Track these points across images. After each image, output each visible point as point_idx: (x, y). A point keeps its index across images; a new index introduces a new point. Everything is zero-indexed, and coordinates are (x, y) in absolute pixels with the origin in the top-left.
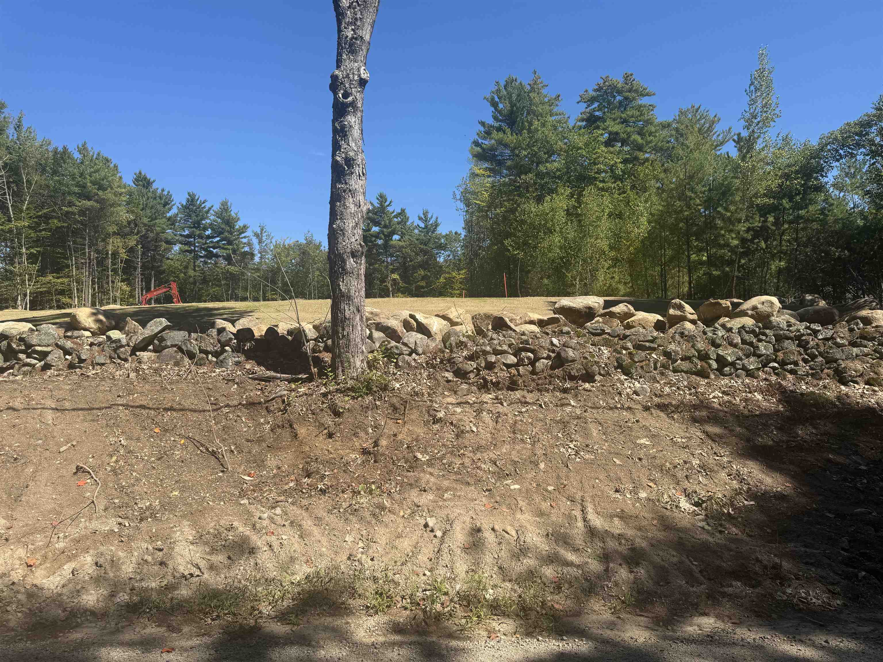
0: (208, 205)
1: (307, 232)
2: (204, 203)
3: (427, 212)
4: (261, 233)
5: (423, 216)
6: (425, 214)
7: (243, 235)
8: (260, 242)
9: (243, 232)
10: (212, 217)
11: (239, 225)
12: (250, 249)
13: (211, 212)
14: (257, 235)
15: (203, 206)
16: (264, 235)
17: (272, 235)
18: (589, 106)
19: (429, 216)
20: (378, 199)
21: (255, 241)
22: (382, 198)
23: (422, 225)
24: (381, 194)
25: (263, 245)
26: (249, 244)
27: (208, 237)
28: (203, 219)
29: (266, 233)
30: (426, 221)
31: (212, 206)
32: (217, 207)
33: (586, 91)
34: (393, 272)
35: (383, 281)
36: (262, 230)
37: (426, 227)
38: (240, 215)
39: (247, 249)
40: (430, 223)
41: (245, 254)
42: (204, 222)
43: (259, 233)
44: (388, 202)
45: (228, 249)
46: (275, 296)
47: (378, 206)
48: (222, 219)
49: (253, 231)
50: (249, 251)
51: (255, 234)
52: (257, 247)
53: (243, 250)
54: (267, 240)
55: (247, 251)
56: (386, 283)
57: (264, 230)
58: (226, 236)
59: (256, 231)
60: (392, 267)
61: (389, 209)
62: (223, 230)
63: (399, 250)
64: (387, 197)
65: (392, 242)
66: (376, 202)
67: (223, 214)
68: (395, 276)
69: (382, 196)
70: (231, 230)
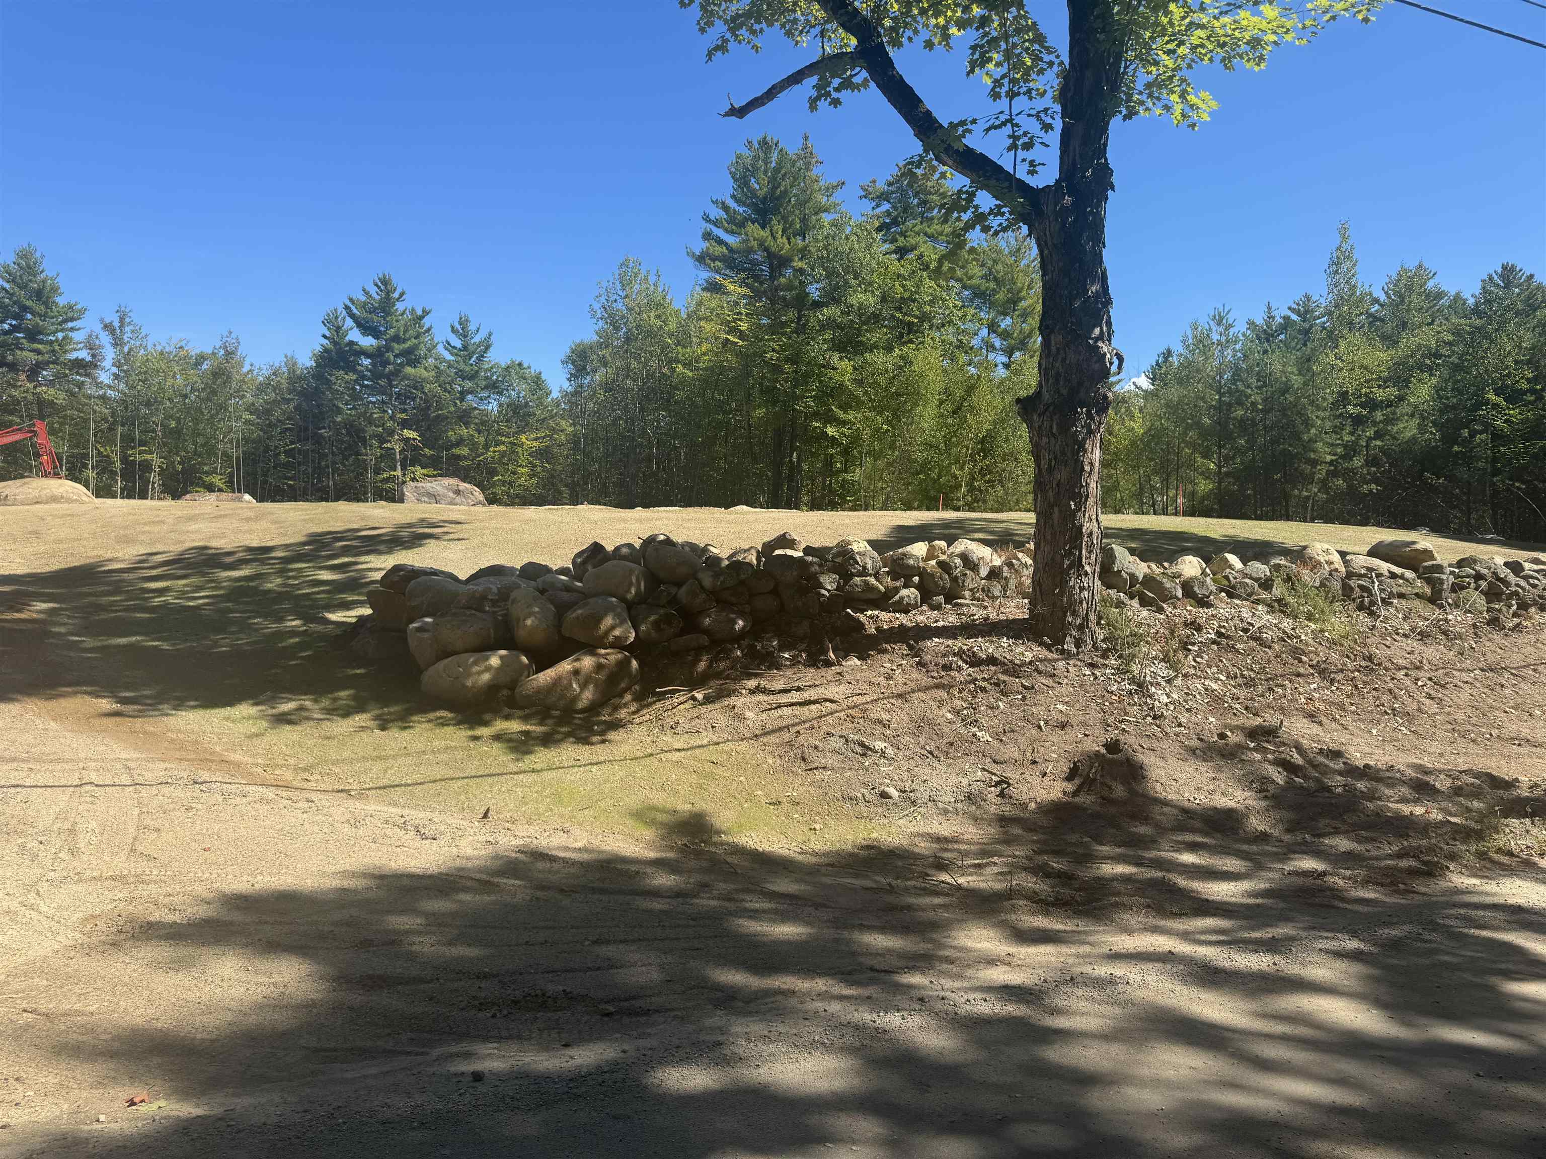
1: (225, 334)
3: (467, 321)
4: (122, 326)
5: (457, 326)
6: (464, 322)
7: (70, 325)
8: (117, 343)
9: (72, 319)
11: (61, 301)
12: (94, 356)
14: (108, 327)
16: (127, 329)
17: (145, 332)
18: (878, 206)
19: (472, 327)
20: (376, 285)
21: (105, 339)
22: (385, 283)
23: (458, 343)
24: (384, 275)
25: (125, 350)
26: (91, 346)
29: (131, 327)
30: (466, 336)
32: (7, 260)
33: (874, 182)
34: (405, 424)
35: (382, 440)
36: (122, 320)
37: (465, 348)
38: (62, 283)
39: (83, 355)
40: (472, 341)
41: (79, 365)
43: (116, 324)
44: (396, 295)
45: (38, 352)
46: (149, 457)
47: (378, 298)
48: (23, 286)
49: (102, 320)
50: (88, 358)
51: (106, 326)
52: (109, 355)
53: (73, 356)
54: (132, 342)
55: (83, 359)
56: (389, 445)
57: (127, 320)
58: (37, 324)
59: (107, 321)
60: (403, 416)
61: (400, 306)
62: (25, 309)
63: (417, 384)
64: (394, 282)
65: (409, 370)
66: (373, 291)
67: (25, 278)
68: (411, 434)
69: (385, 282)
70: (46, 313)
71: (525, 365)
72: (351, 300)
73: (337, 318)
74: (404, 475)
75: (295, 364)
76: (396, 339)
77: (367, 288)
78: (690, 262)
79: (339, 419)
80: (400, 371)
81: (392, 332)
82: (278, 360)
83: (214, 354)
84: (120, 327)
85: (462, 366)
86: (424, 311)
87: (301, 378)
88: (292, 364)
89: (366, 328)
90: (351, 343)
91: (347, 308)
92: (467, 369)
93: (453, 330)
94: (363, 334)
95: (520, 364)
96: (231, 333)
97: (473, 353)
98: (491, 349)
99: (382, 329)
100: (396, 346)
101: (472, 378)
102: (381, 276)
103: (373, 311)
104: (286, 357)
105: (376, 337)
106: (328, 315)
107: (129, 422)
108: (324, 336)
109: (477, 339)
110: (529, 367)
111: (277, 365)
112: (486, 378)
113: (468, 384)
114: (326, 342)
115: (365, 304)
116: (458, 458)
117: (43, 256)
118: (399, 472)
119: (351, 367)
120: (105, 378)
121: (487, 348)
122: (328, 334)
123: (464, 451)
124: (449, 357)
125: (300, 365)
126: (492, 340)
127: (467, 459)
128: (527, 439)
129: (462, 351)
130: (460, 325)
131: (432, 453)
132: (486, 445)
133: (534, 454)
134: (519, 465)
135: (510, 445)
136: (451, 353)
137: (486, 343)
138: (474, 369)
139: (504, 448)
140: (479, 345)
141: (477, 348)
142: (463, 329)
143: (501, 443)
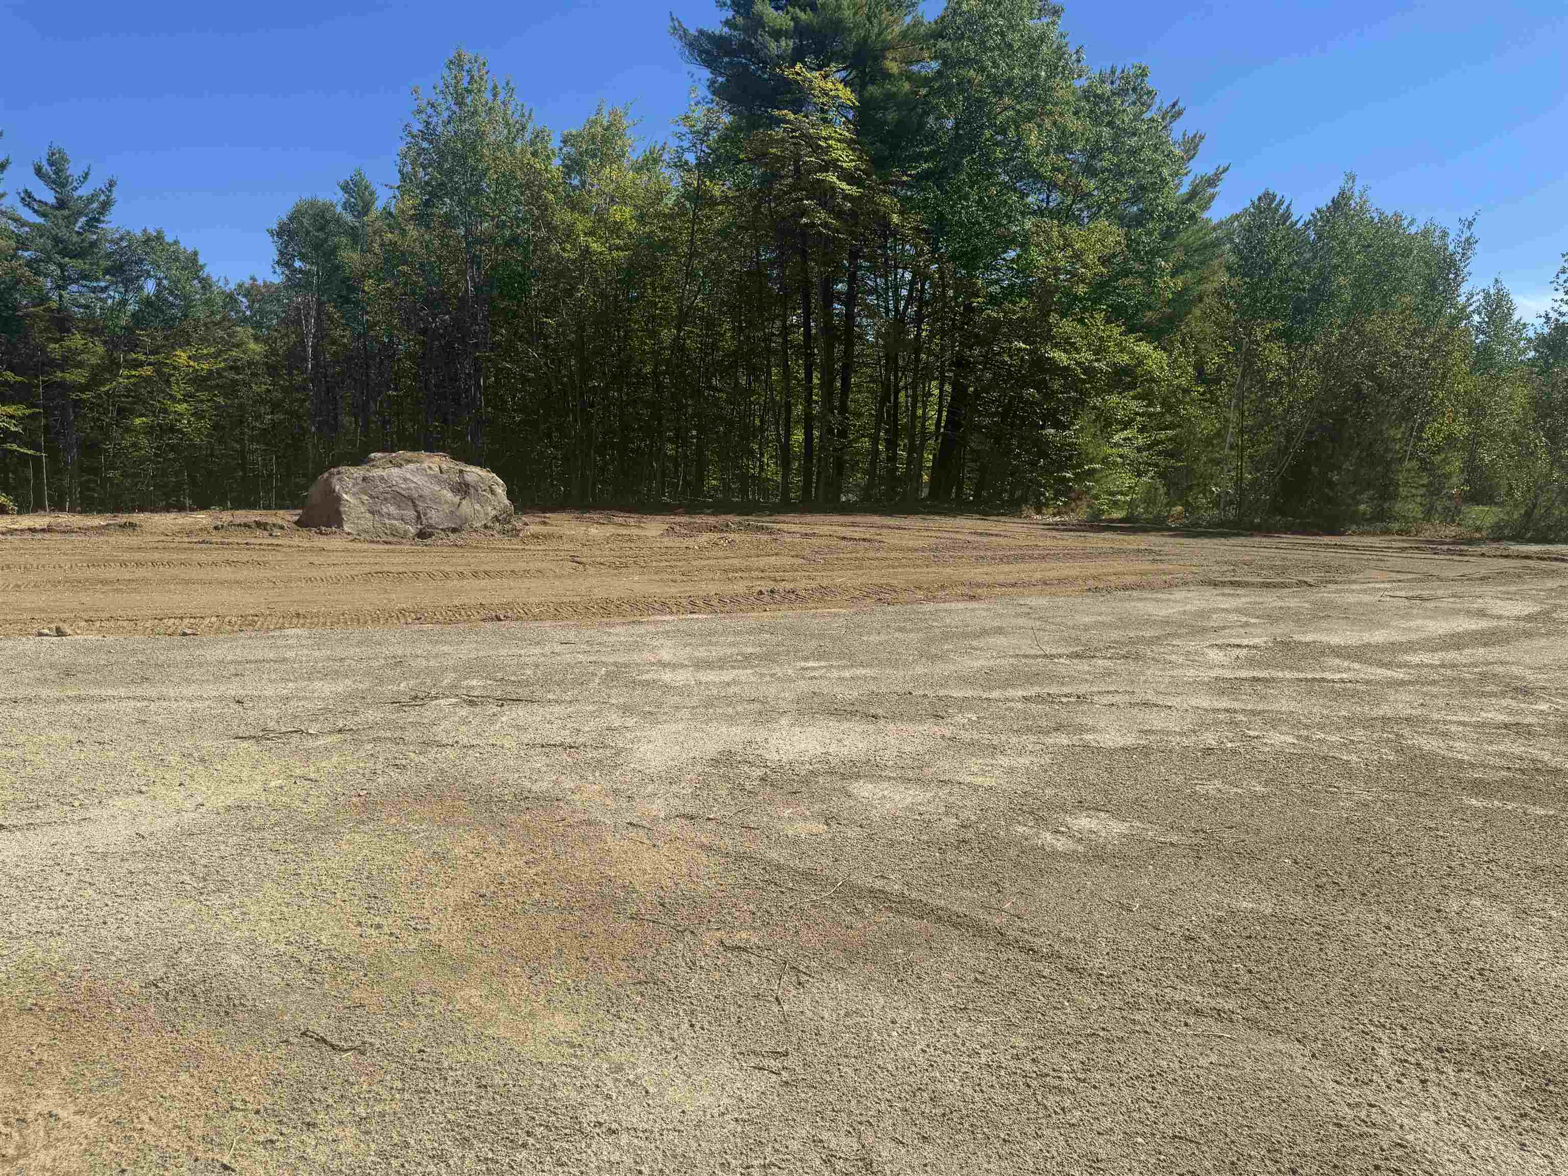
71: (169, 240)
78: (677, 44)
85: (63, 233)
92: (75, 239)
93: (38, 171)
95: (159, 238)
97: (80, 214)
101: (79, 254)
109: (84, 191)
110: (176, 242)
112: (109, 255)
113: (75, 265)
116: (62, 385)
121: (106, 206)
123: (77, 376)
124: (33, 218)
126: (115, 194)
127: (83, 388)
128: (189, 358)
129: (57, 208)
130: (51, 165)
131: (19, 379)
132: (112, 366)
133: (199, 381)
134: (172, 398)
135: (158, 366)
136: (35, 211)
137: (103, 197)
138: (83, 241)
139: (148, 371)
140: (91, 200)
141: (86, 206)
142: (56, 173)
143: (141, 364)
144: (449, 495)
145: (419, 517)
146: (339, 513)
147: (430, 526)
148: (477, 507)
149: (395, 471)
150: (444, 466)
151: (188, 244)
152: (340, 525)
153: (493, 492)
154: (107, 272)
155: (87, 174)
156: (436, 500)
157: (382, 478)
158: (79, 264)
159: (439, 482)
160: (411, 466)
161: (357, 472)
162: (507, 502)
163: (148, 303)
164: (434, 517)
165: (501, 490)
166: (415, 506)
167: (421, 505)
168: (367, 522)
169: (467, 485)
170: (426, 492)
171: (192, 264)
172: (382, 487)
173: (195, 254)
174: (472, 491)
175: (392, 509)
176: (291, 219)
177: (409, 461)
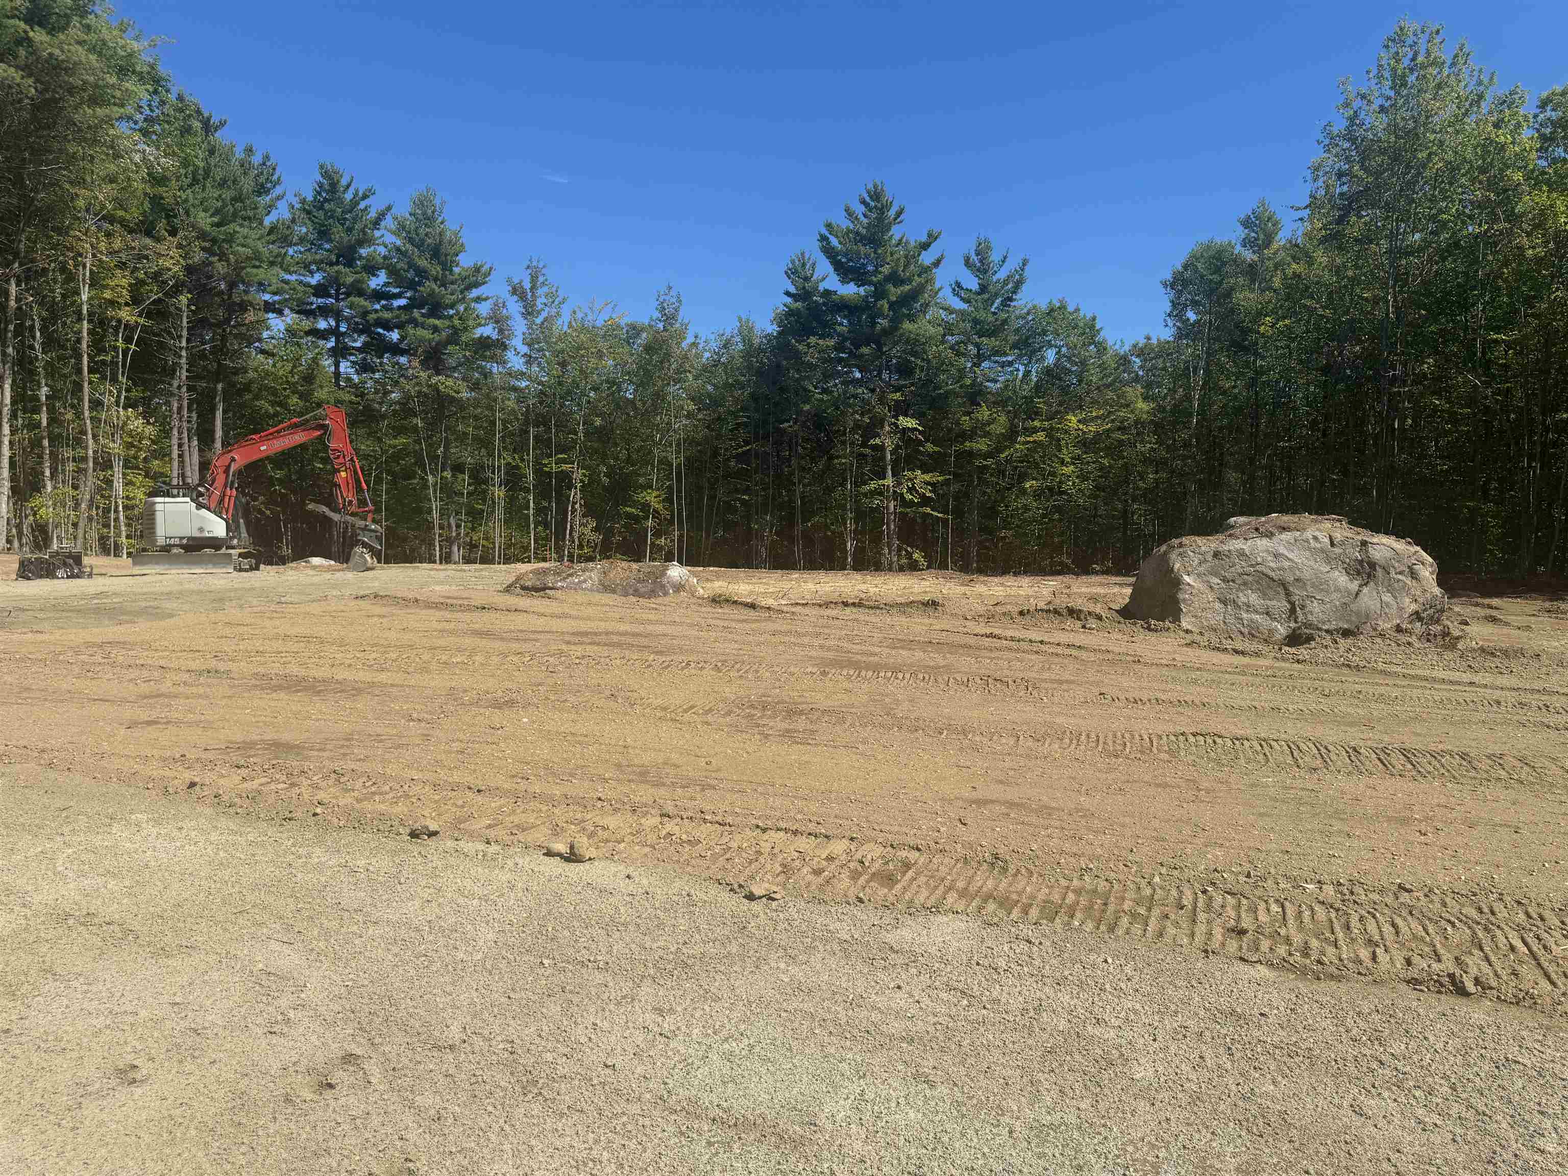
0: (374, 206)
1: (663, 289)
2: (365, 197)
3: (988, 248)
4: (534, 287)
5: (974, 258)
6: (982, 251)
7: (475, 293)
8: (529, 312)
9: (476, 285)
10: (390, 239)
11: (465, 262)
12: (501, 331)
13: (389, 222)
14: (517, 290)
15: (362, 205)
16: (540, 292)
17: (561, 293)
19: (995, 257)
20: (863, 202)
21: (514, 307)
22: (876, 199)
23: (972, 283)
24: (875, 186)
25: (538, 321)
26: (497, 319)
27: (378, 295)
28: (365, 240)
29: (545, 289)
30: (985, 272)
31: (389, 208)
32: (403, 210)
34: (901, 409)
35: (867, 434)
36: (534, 279)
37: (983, 289)
38: (465, 238)
39: (488, 331)
40: (995, 278)
41: (484, 344)
42: (364, 252)
43: (527, 285)
44: (892, 213)
45: (436, 329)
46: (565, 467)
47: (865, 221)
48: (420, 245)
49: (509, 280)
50: (495, 336)
51: (514, 291)
52: (519, 326)
53: (478, 332)
54: (547, 309)
55: (488, 337)
56: (878, 441)
57: (541, 279)
58: (433, 290)
59: (516, 280)
60: (897, 396)
61: (896, 232)
62: (422, 273)
63: (915, 346)
64: (888, 196)
65: (907, 325)
66: (860, 209)
67: (421, 231)
68: (908, 422)
69: (876, 195)
70: (444, 276)
71: (1071, 309)
72: (829, 226)
73: (804, 265)
74: (899, 484)
75: (751, 329)
76: (894, 279)
77: (852, 208)
79: (807, 407)
80: (896, 329)
81: (886, 270)
82: (730, 328)
83: (651, 326)
84: (532, 289)
85: (982, 315)
86: (930, 235)
87: (760, 350)
88: (746, 332)
89: (845, 271)
90: (827, 293)
91: (823, 238)
92: (991, 318)
93: (967, 263)
94: (844, 281)
95: (1063, 307)
96: (670, 288)
97: (996, 295)
98: (1024, 287)
99: (870, 268)
100: (890, 287)
101: (992, 333)
102: (870, 187)
103: (860, 238)
104: (740, 320)
105: (861, 282)
106: (793, 262)
107: (542, 421)
108: (788, 294)
109: (1002, 275)
110: (1077, 310)
111: (728, 333)
112: (1017, 331)
113: (988, 343)
114: (789, 300)
115: (849, 231)
116: (971, 454)
117: (443, 203)
118: (889, 481)
119: (826, 330)
120: (516, 362)
121: (1018, 284)
122: (792, 290)
123: (981, 445)
124: (960, 305)
125: (757, 331)
126: (1026, 273)
127: (986, 456)
128: (1079, 421)
129: (979, 294)
130: (977, 255)
131: (937, 449)
132: (1012, 435)
133: (1085, 444)
134: (1062, 462)
135: (1050, 432)
136: (962, 299)
137: (1017, 277)
138: (996, 320)
139: (1041, 436)
140: (1006, 282)
141: (1002, 287)
142: (981, 261)
143: (1035, 430)
144: (1342, 579)
145: (1293, 611)
146: (1176, 602)
147: (1309, 625)
148: (1387, 598)
149: (1263, 543)
150: (1338, 536)
151: (1086, 312)
152: (1177, 619)
153: (1413, 575)
154: (1014, 346)
155: (1005, 258)
156: (1321, 585)
157: (1242, 554)
158: (993, 342)
159: (1328, 560)
160: (1286, 536)
161: (1206, 544)
162: (1437, 591)
163: (1048, 371)
164: (1316, 611)
165: (1428, 571)
166: (1288, 594)
167: (1298, 593)
168: (1216, 614)
169: (1373, 565)
170: (1307, 574)
171: (1090, 330)
172: (1240, 566)
173: (1094, 319)
174: (1380, 572)
175: (1253, 598)
176: (1186, 267)
177: (1284, 529)
